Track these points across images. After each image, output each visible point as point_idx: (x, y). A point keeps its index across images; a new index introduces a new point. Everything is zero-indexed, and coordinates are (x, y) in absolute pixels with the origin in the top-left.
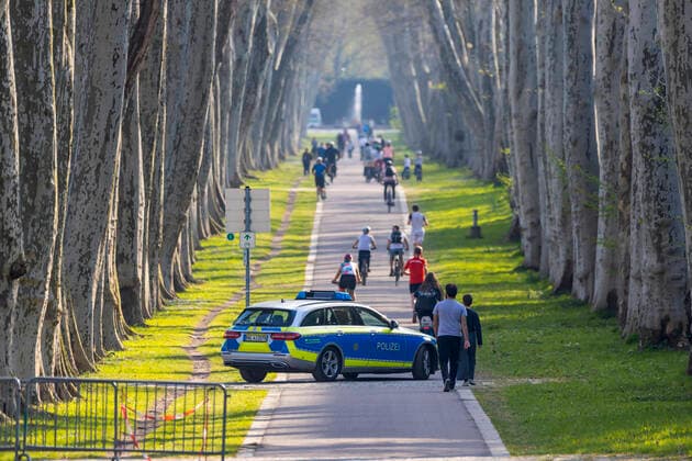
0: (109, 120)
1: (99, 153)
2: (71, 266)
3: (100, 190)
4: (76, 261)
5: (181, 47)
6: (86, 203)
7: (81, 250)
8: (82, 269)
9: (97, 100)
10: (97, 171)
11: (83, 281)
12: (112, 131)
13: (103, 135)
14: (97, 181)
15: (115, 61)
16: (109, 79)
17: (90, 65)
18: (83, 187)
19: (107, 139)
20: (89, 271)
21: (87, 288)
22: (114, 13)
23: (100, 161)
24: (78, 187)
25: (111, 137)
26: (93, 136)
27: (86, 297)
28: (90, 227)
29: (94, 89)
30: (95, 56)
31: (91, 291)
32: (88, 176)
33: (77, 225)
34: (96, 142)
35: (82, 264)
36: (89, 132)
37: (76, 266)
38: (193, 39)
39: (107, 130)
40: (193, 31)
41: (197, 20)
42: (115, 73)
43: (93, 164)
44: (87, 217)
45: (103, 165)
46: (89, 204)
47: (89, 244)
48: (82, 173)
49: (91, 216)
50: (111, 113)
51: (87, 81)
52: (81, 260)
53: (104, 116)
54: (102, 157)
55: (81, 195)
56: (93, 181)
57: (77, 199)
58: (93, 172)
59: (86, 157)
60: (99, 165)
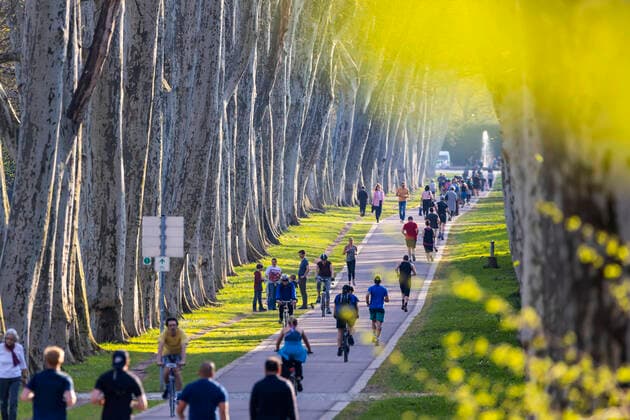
0: (45, 154)
1: (35, 184)
2: (9, 286)
3: (37, 217)
4: (14, 282)
5: (188, 90)
6: (24, 228)
7: (18, 272)
8: (18, 289)
9: (34, 135)
10: (34, 200)
11: (20, 300)
12: (47, 163)
13: (39, 168)
14: (34, 208)
15: (50, 99)
16: (45, 116)
17: (28, 104)
18: (20, 214)
19: (43, 170)
20: (26, 291)
21: (24, 307)
22: (50, 55)
23: (35, 190)
24: (17, 214)
25: (47, 169)
26: (31, 167)
27: (22, 315)
28: (27, 250)
29: (31, 125)
30: (32, 95)
31: (27, 310)
32: (25, 204)
33: (15, 248)
34: (33, 173)
35: (19, 285)
36: (27, 164)
37: (14, 287)
38: (199, 83)
39: (43, 163)
40: (198, 75)
41: (203, 66)
42: (51, 110)
43: (30, 193)
44: (24, 242)
45: (39, 195)
46: (26, 230)
47: (25, 267)
48: (20, 201)
49: (28, 240)
50: (47, 147)
51: (25, 118)
52: (18, 281)
53: (40, 151)
54: (38, 187)
55: (19, 222)
56: (30, 208)
57: (16, 226)
58: (30, 200)
59: (23, 188)
60: (35, 195)
